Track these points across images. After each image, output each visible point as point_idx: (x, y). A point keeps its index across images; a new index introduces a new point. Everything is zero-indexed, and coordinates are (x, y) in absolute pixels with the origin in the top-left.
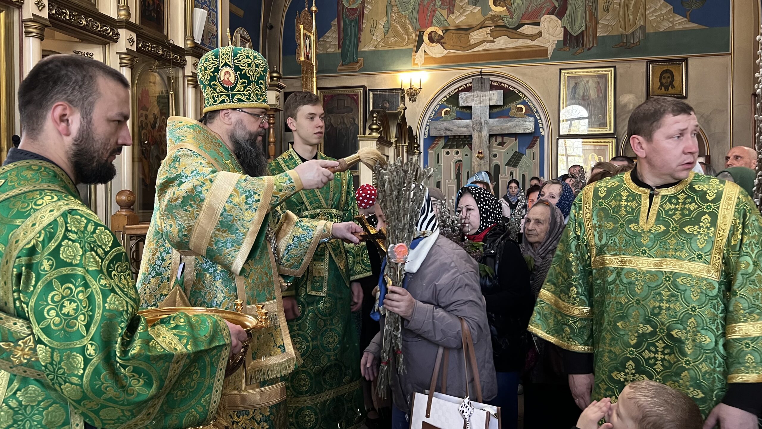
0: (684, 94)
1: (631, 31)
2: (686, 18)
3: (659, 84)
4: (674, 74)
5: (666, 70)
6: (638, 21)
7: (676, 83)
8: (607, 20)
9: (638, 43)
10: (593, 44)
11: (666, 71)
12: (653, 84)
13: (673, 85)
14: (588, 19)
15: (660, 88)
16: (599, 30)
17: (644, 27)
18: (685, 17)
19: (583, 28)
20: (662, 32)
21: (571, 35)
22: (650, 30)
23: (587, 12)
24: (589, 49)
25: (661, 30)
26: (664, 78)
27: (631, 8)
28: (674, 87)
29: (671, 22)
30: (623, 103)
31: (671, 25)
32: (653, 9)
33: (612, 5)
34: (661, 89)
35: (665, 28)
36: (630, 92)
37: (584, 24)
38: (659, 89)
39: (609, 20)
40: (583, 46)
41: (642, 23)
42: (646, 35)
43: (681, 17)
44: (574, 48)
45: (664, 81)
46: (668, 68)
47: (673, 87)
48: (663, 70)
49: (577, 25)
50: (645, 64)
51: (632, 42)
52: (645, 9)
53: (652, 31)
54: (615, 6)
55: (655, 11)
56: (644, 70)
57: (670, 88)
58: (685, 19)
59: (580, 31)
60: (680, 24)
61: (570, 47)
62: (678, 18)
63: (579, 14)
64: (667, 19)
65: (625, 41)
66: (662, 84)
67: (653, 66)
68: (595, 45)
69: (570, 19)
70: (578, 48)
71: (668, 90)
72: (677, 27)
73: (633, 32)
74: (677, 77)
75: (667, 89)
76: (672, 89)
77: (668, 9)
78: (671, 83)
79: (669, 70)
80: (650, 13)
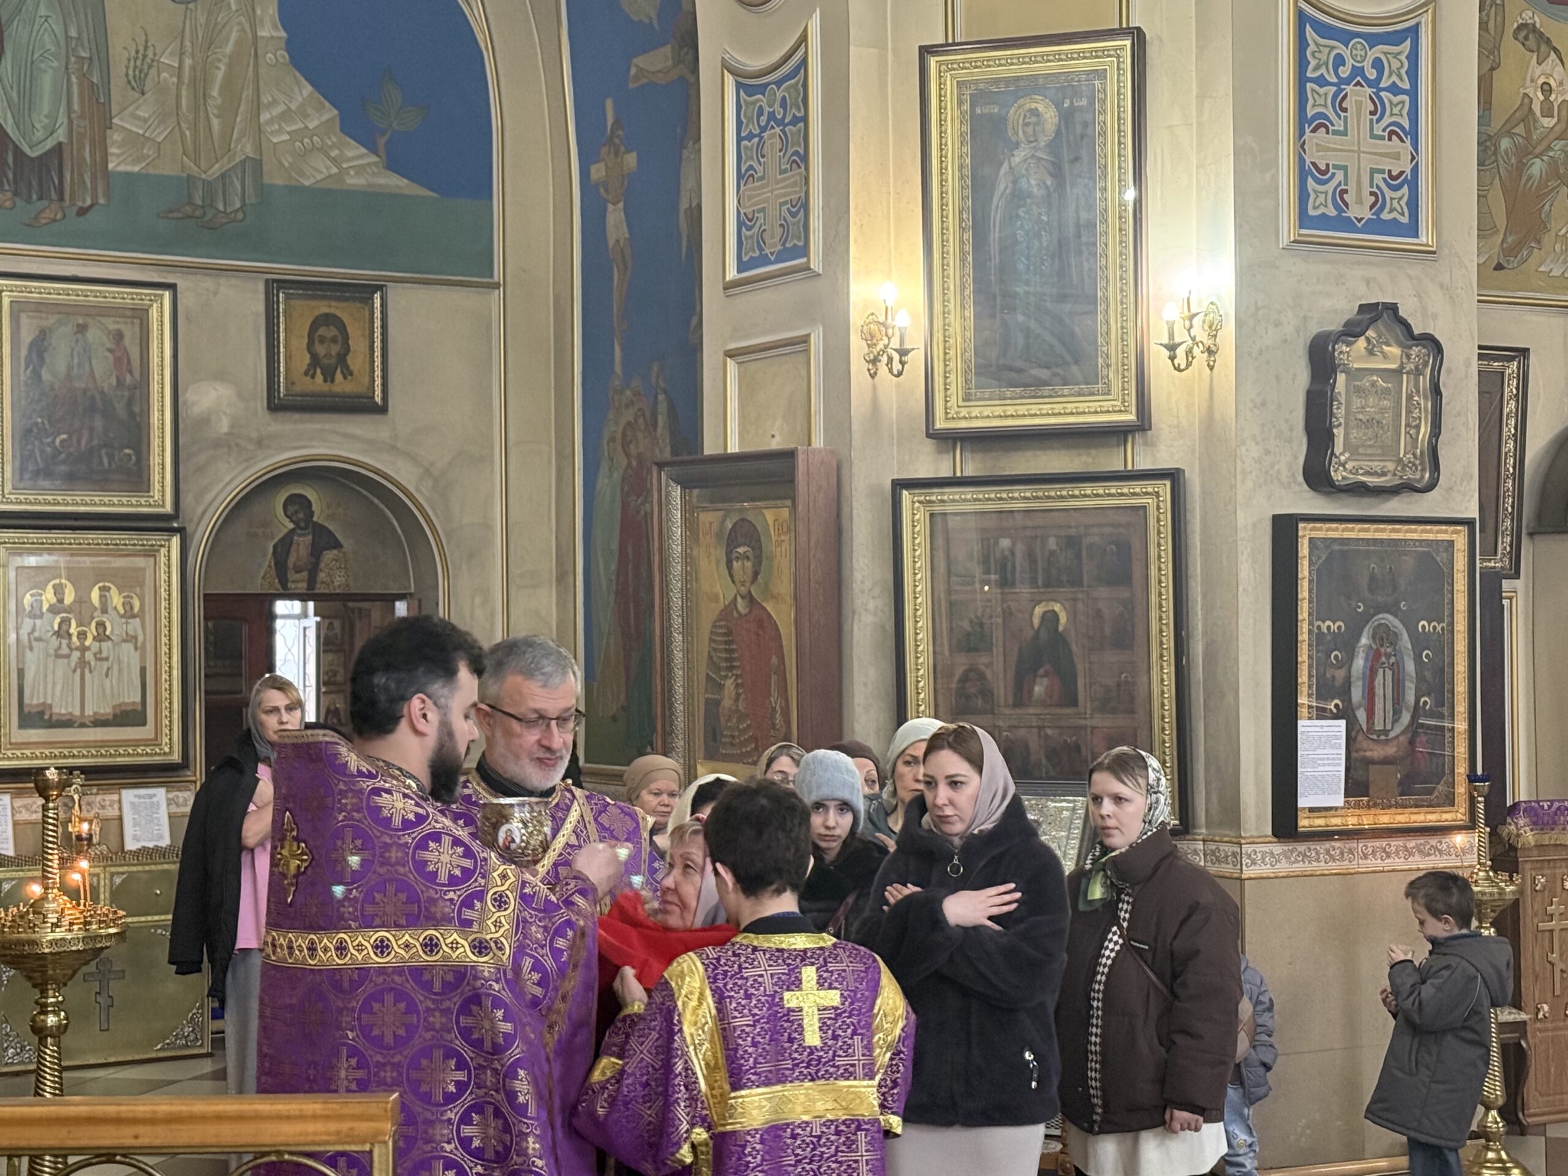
0: (378, 399)
1: (216, 170)
2: (378, 155)
3: (307, 358)
4: (349, 329)
5: (327, 315)
6: (239, 140)
7: (356, 361)
8: (139, 118)
9: (240, 216)
10: (94, 196)
11: (327, 320)
12: (288, 358)
13: (348, 367)
14: (76, 106)
15: (310, 372)
16: (113, 150)
17: (258, 165)
18: (373, 149)
19: (61, 135)
20: (309, 189)
21: (18, 152)
22: (275, 178)
23: (74, 79)
24: (82, 212)
25: (307, 183)
26: (322, 340)
27: (215, 93)
28: (351, 374)
29: (334, 160)
30: (196, 410)
31: (335, 170)
32: (281, 108)
33: (153, 71)
34: (313, 376)
35: (319, 177)
36: (220, 376)
37: (62, 119)
38: (306, 374)
39: (146, 120)
40: (61, 198)
41: (249, 150)
42: (264, 192)
43: (363, 150)
44: (29, 201)
45: (321, 350)
46: (333, 311)
47: (348, 373)
48: (316, 313)
49: (40, 121)
50: (261, 287)
51: (221, 208)
52: (258, 107)
53: (279, 182)
54: (164, 75)
55: (286, 116)
56: (261, 307)
57: (339, 376)
58: (374, 159)
59: (49, 144)
60: (360, 170)
61: (16, 194)
62: (354, 151)
63: (46, 82)
64: (323, 150)
65: (200, 203)
66: (315, 361)
67: (288, 297)
68: (102, 201)
69: (14, 95)
70: (45, 203)
71: (333, 381)
72: (353, 181)
73: (223, 176)
74: (357, 343)
75: (329, 377)
76: (345, 378)
77: (326, 117)
78: (342, 358)
79: (334, 316)
80: (271, 121)
